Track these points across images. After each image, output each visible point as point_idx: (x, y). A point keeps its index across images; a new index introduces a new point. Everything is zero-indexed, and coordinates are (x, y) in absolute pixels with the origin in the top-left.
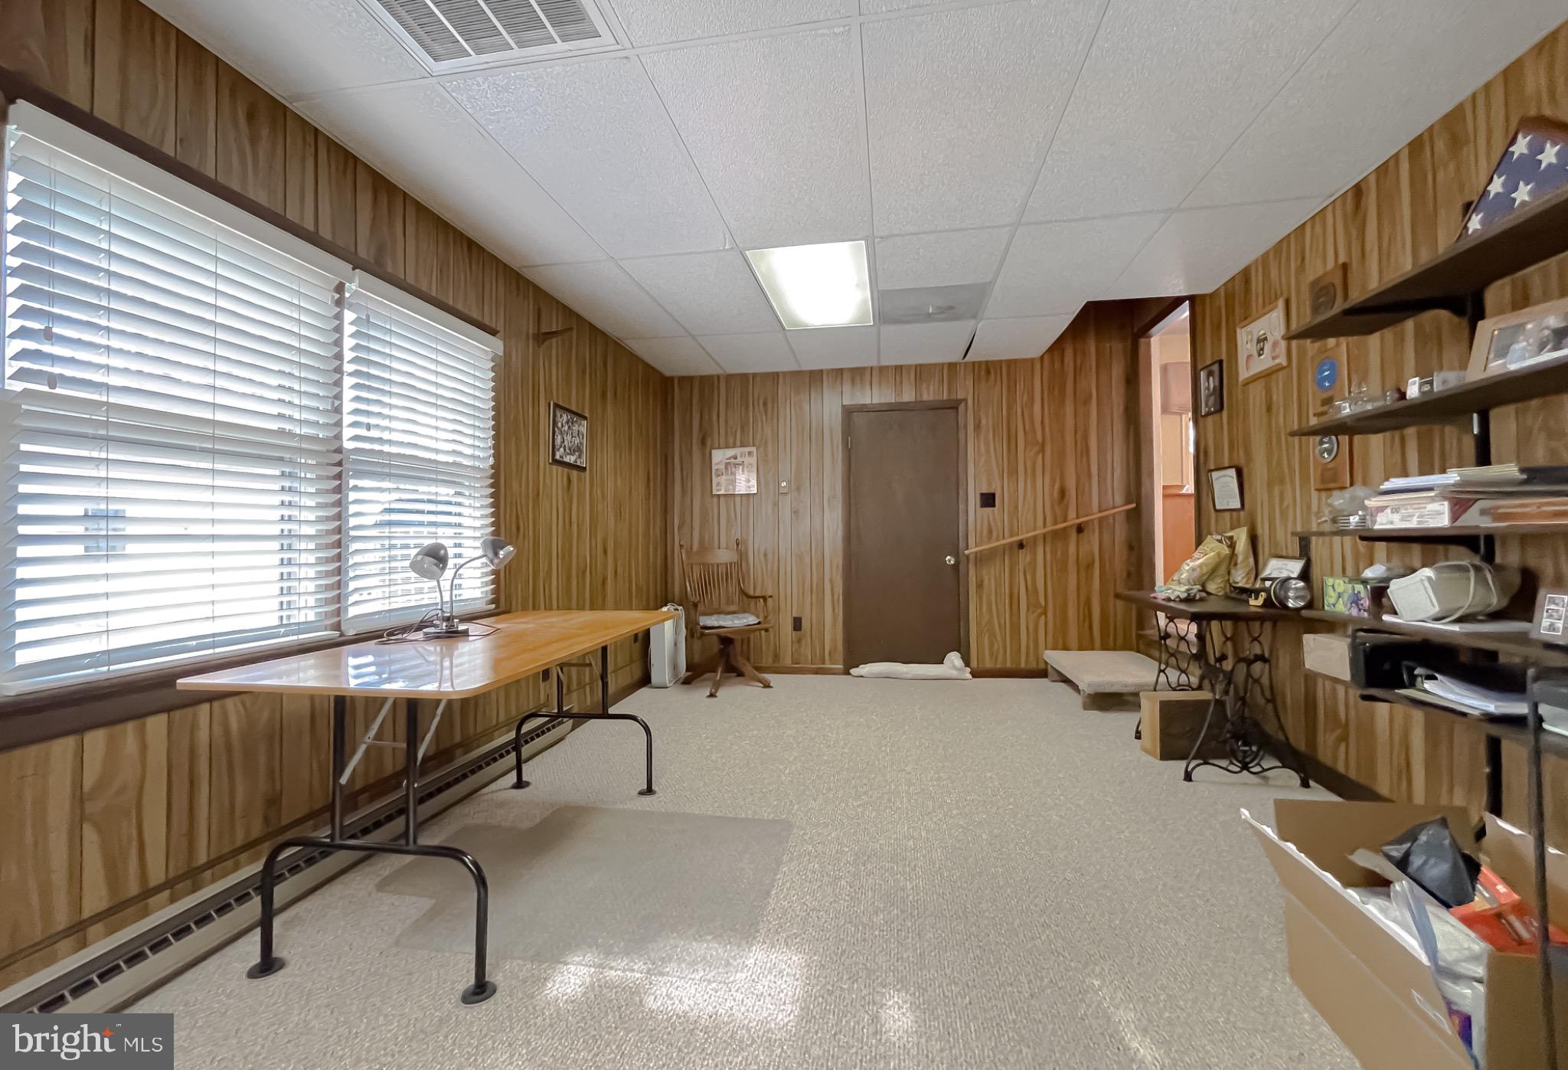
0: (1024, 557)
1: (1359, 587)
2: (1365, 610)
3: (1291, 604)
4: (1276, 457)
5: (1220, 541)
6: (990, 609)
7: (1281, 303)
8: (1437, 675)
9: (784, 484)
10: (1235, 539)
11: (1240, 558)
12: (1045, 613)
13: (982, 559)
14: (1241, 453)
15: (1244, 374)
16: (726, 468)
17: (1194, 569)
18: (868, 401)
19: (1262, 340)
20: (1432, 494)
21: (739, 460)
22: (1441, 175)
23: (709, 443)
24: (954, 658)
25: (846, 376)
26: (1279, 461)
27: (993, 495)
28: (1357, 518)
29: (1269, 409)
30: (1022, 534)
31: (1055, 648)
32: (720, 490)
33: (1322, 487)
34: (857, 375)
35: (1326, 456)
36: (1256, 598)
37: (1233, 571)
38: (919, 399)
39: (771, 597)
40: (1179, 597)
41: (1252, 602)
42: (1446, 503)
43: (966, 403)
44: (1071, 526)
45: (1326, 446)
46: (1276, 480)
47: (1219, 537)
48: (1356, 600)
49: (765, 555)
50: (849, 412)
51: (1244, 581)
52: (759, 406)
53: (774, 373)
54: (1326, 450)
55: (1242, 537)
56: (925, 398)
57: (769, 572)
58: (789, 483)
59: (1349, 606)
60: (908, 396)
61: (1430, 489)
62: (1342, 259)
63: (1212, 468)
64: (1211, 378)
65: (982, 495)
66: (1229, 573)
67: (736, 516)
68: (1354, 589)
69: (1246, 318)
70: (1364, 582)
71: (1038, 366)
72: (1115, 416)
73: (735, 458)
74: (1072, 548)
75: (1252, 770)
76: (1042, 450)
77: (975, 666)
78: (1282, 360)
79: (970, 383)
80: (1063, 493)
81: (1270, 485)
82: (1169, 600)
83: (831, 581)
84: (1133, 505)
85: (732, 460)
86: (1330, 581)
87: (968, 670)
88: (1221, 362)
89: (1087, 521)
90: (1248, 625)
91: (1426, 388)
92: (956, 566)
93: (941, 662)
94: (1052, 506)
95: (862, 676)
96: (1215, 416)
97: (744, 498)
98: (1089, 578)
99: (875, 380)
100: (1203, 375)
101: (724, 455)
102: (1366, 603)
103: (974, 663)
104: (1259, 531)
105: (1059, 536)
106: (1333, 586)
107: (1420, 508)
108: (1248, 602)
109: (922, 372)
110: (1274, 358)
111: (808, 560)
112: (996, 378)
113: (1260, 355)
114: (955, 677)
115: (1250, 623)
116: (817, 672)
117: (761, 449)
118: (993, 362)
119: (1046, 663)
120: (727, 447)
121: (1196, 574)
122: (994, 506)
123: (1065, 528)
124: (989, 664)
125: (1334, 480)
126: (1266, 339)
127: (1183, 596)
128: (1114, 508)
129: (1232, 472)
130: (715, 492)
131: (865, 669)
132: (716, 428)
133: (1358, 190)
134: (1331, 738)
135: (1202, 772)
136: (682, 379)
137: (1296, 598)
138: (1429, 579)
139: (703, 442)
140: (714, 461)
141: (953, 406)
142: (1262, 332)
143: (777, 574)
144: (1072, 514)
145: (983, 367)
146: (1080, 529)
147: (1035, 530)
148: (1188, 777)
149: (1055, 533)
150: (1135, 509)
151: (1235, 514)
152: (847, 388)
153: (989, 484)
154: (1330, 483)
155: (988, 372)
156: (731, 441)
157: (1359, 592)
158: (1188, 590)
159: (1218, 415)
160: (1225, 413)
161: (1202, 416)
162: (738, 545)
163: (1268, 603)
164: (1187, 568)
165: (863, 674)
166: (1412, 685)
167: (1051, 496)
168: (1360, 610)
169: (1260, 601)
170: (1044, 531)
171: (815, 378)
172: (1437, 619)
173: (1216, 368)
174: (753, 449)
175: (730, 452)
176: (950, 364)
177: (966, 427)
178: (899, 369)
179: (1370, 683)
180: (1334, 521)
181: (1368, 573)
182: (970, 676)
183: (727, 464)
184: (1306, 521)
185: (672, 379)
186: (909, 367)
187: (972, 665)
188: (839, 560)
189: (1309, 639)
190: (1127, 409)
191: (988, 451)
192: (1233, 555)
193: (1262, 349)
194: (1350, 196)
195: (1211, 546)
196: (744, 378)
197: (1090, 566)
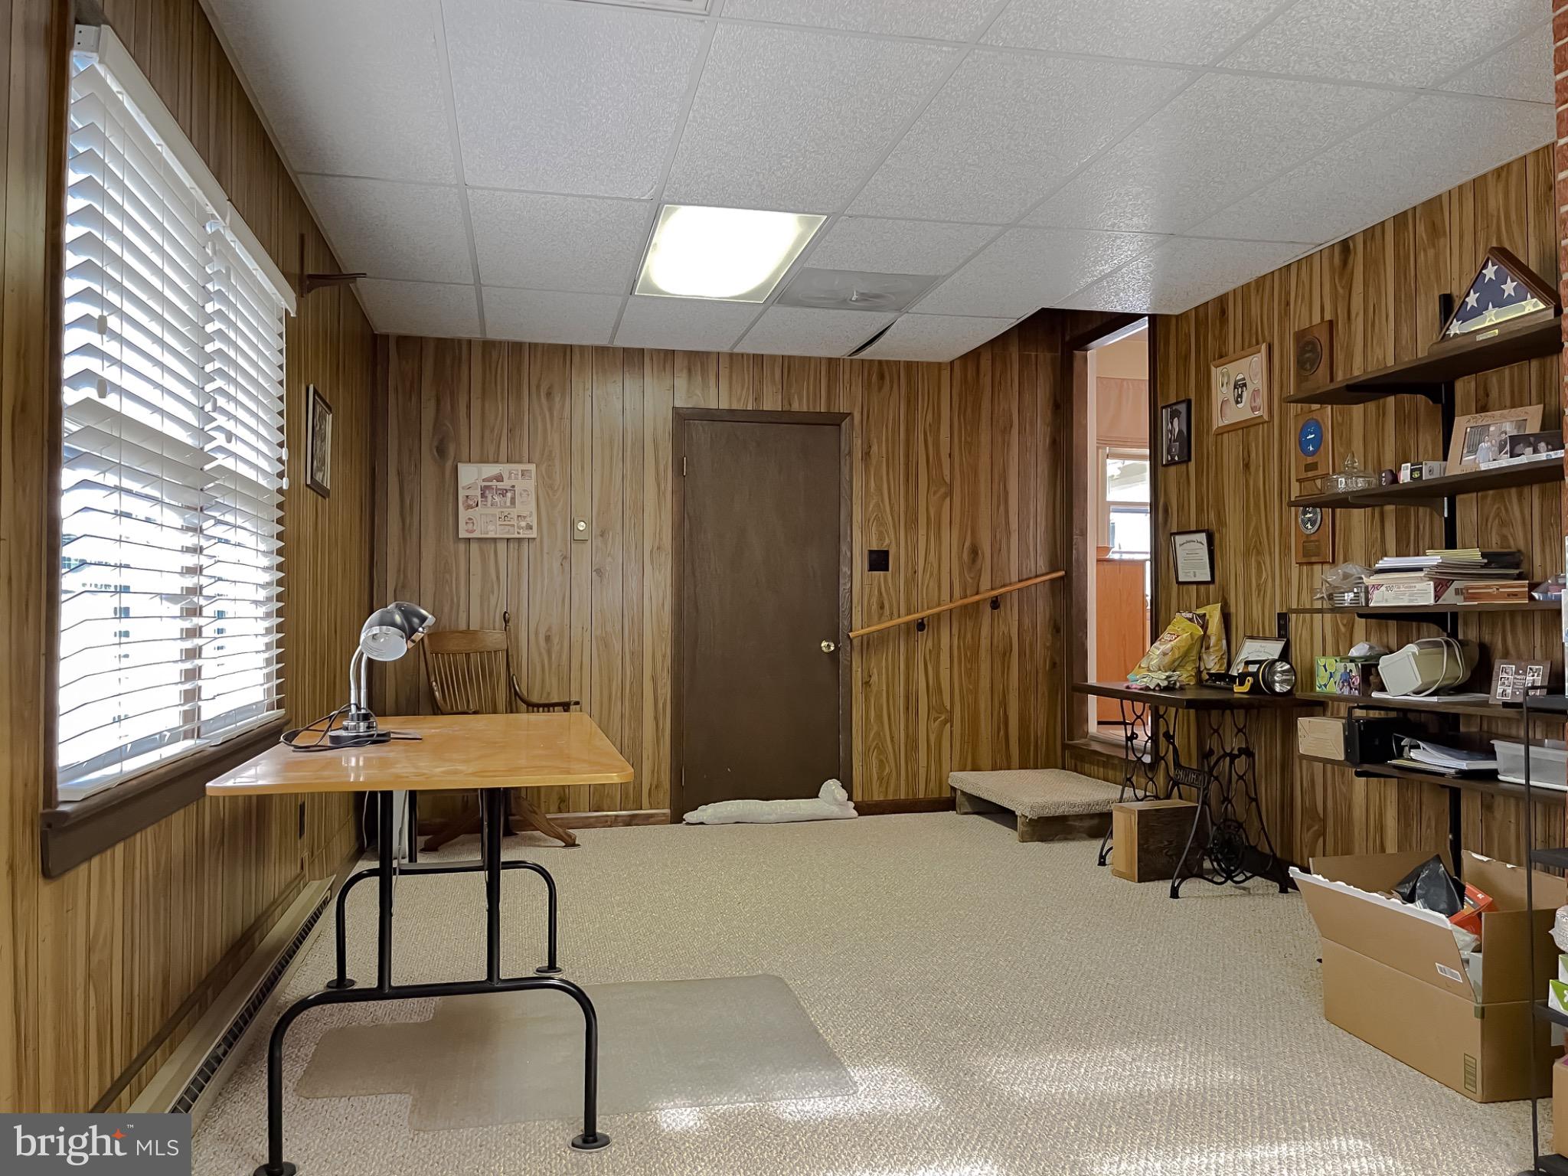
0: (924, 642)
1: (1351, 666)
2: (1356, 689)
3: (1278, 688)
4: (1253, 524)
5: (1191, 620)
6: (879, 717)
7: (1264, 347)
8: (1421, 744)
9: (581, 526)
10: (1207, 617)
11: (1213, 641)
12: (951, 720)
13: (868, 644)
14: (1212, 515)
15: (1218, 422)
16: (483, 495)
17: (1165, 654)
18: (713, 405)
19: (1240, 385)
20: (1421, 574)
21: (506, 484)
22: (1422, 257)
23: (451, 449)
24: (832, 788)
25: (679, 362)
26: (1256, 528)
27: (886, 553)
28: (1352, 595)
29: (1247, 466)
30: (923, 610)
31: (963, 769)
32: (472, 531)
33: (1304, 560)
34: (697, 361)
35: (1310, 527)
36: (1242, 684)
37: (1205, 656)
38: (786, 408)
39: (577, 703)
40: (1158, 685)
41: (1237, 688)
42: (1432, 583)
43: (853, 419)
44: (985, 600)
45: (1309, 515)
46: (1253, 548)
47: (1190, 615)
48: (1347, 679)
49: (548, 639)
50: (683, 419)
51: (1217, 667)
52: (539, 395)
53: (565, 347)
54: (1309, 519)
55: (1214, 613)
56: (795, 407)
57: (554, 666)
58: (589, 525)
59: (1341, 684)
60: (771, 402)
61: (1420, 569)
62: (1327, 317)
63: (1175, 530)
64: (1176, 420)
65: (871, 552)
66: (1200, 659)
67: (498, 578)
68: (1346, 668)
69: (1221, 357)
70: (1352, 660)
71: (946, 374)
72: (1040, 452)
73: (499, 479)
74: (985, 631)
75: (1236, 879)
76: (950, 493)
77: (860, 799)
78: (1262, 413)
79: (858, 391)
80: (975, 552)
81: (1247, 554)
82: (1147, 688)
83: (654, 679)
84: (1062, 573)
85: (494, 483)
86: (1322, 661)
87: (851, 804)
88: (1189, 402)
89: (1001, 595)
90: (1232, 713)
91: (1416, 475)
92: (834, 656)
93: (815, 795)
94: (961, 574)
95: (702, 823)
96: (1179, 466)
97: (511, 545)
98: (1006, 667)
99: (724, 373)
100: (1165, 414)
101: (480, 472)
102: (1357, 681)
103: (858, 796)
104: (1233, 610)
105: (970, 612)
106: (1325, 666)
107: (1410, 587)
108: (1232, 689)
109: (792, 367)
110: (1253, 409)
111: (618, 647)
112: (892, 387)
113: (1237, 402)
114: (834, 816)
115: (1235, 711)
116: (630, 821)
117: (543, 467)
118: (888, 362)
119: (953, 789)
120: (484, 460)
121: (1167, 659)
122: (887, 569)
123: (977, 603)
124: (878, 797)
125: (1318, 555)
126: (1245, 385)
127: (1164, 684)
128: (1037, 576)
129: (1202, 537)
130: (462, 534)
131: (706, 812)
132: (464, 430)
133: (1345, 246)
134: (1308, 836)
135: (1187, 887)
136: (403, 340)
137: (1282, 682)
138: (1414, 654)
139: (441, 451)
140: (463, 481)
141: (835, 421)
142: (1240, 377)
143: (566, 668)
144: (985, 583)
145: (875, 368)
146: (995, 604)
147: (939, 605)
148: (1174, 894)
149: (965, 607)
150: (1062, 578)
151: (1202, 588)
152: (681, 382)
153: (881, 538)
154: (1312, 555)
155: (882, 377)
156: (492, 449)
157: (1351, 671)
158: (1168, 677)
159: (1184, 466)
160: (1192, 464)
161: (1163, 466)
162: (506, 621)
163: (1255, 689)
164: (1158, 652)
165: (704, 819)
166: (1400, 756)
167: (960, 558)
168: (1351, 689)
169: (1246, 688)
170: (952, 605)
171: (632, 358)
172: (1417, 693)
173: (1182, 408)
174: (532, 467)
175: (490, 470)
176: (830, 360)
177: (850, 453)
178: (759, 359)
179: (1364, 760)
180: (1330, 597)
181: (1354, 652)
182: (855, 813)
183: (484, 489)
184: (1285, 597)
185: (386, 337)
186: (773, 358)
187: (855, 799)
188: (666, 649)
189: (1303, 723)
190: (1054, 443)
191: (879, 490)
192: (1205, 637)
193: (1240, 396)
194: (1337, 250)
195: (1182, 626)
196: (516, 347)
197: (1006, 653)
